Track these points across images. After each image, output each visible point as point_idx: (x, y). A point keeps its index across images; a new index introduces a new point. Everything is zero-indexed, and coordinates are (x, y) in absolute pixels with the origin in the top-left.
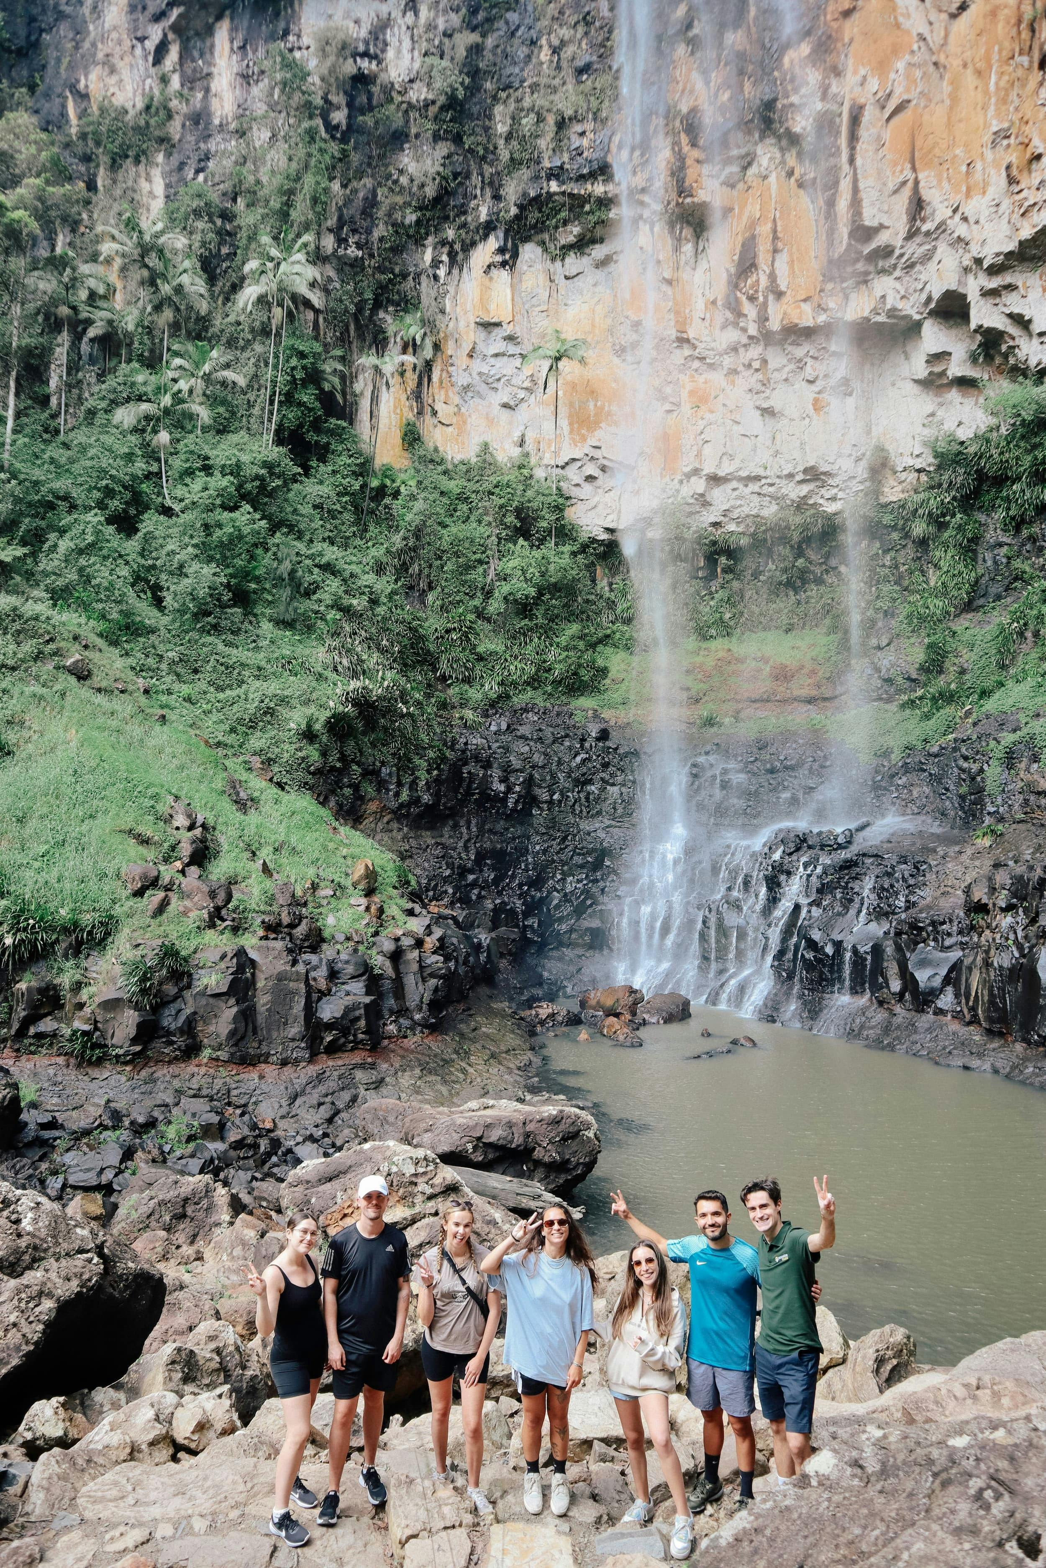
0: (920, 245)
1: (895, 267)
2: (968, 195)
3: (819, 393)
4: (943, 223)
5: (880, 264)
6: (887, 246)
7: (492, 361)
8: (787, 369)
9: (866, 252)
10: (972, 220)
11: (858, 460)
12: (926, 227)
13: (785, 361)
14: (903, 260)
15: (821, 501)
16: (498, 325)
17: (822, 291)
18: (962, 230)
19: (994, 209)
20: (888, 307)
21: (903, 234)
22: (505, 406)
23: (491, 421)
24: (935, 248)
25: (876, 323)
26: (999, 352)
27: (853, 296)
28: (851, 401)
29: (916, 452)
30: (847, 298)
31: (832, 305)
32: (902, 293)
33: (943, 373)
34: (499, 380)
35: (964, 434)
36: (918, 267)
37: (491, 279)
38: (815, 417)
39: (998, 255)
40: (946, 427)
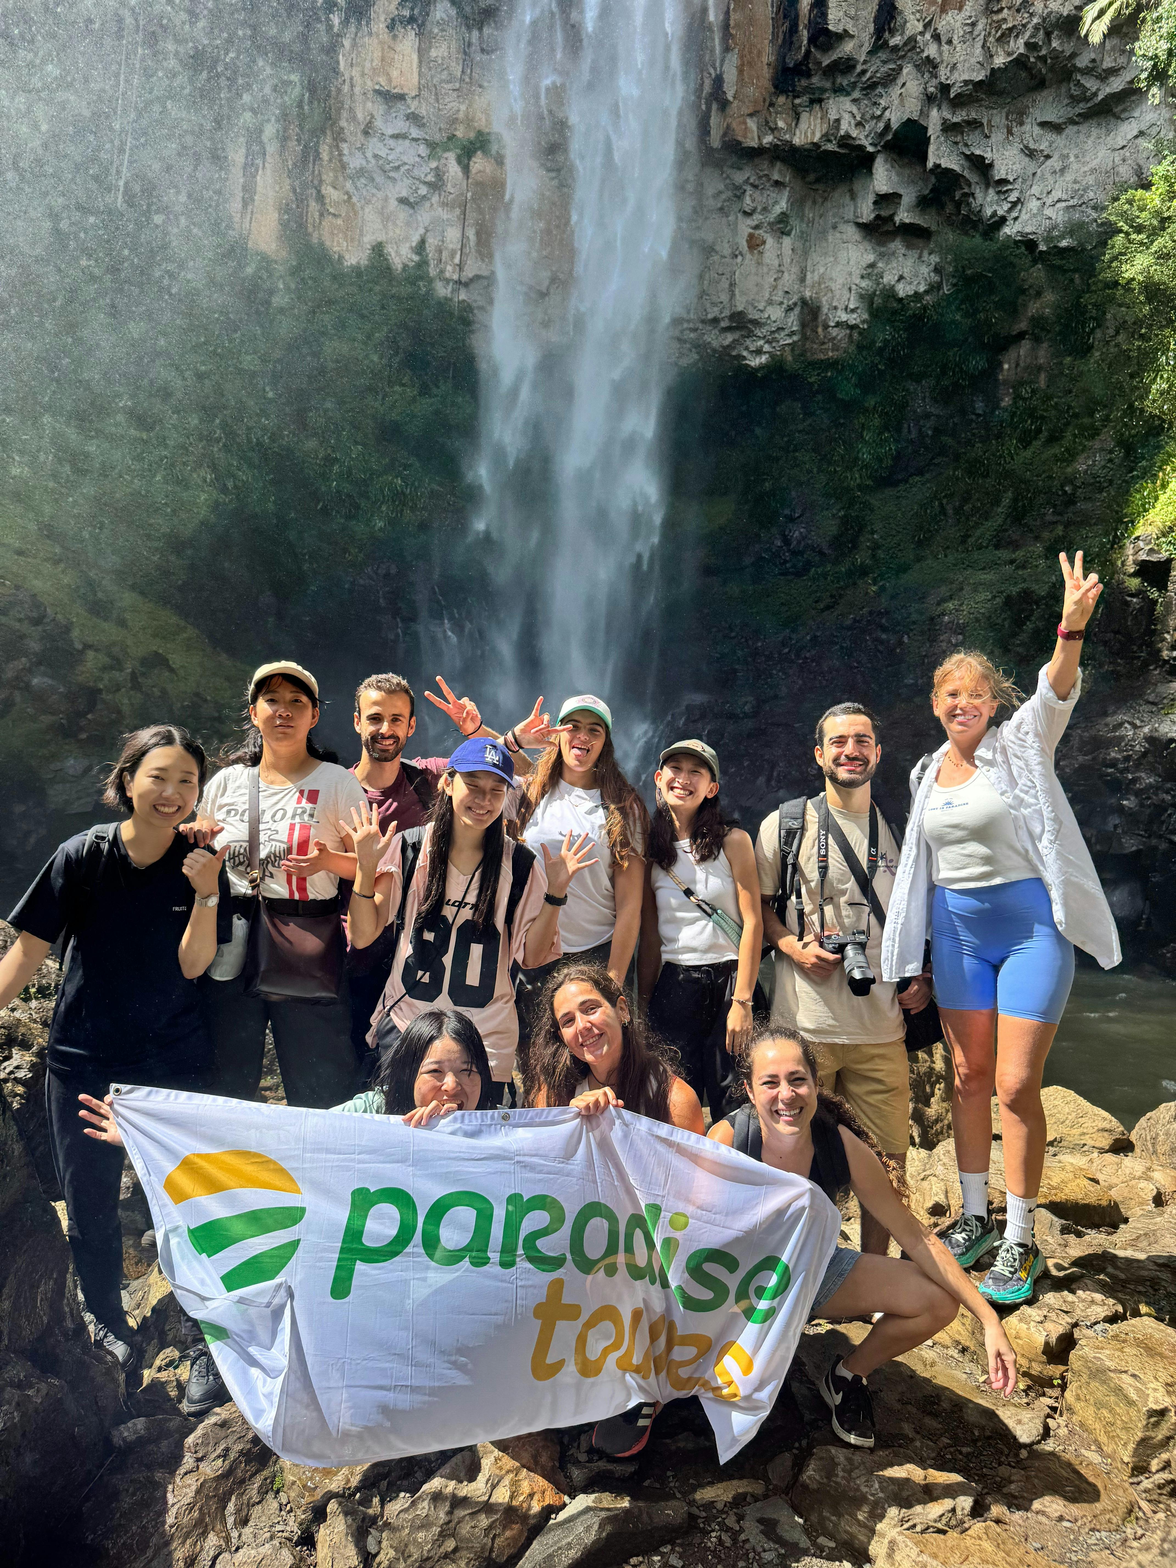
0: (884, 62)
1: (854, 85)
2: (943, 10)
3: (756, 227)
4: (912, 40)
5: (839, 80)
6: (849, 59)
7: (392, 143)
8: (724, 196)
9: (824, 64)
10: (944, 39)
11: (790, 309)
12: (896, 40)
13: (721, 187)
14: (864, 79)
15: (745, 353)
16: (401, 97)
17: (772, 105)
18: (932, 51)
19: (968, 29)
20: (842, 133)
21: (867, 47)
22: (403, 201)
23: (386, 218)
24: (901, 68)
25: (826, 151)
26: (952, 198)
27: (804, 116)
28: (787, 241)
29: (852, 306)
30: (797, 118)
31: (781, 124)
32: (858, 118)
33: (891, 218)
34: (397, 168)
35: (903, 290)
36: (880, 90)
37: (395, 37)
38: (748, 256)
39: (966, 82)
40: (885, 280)
